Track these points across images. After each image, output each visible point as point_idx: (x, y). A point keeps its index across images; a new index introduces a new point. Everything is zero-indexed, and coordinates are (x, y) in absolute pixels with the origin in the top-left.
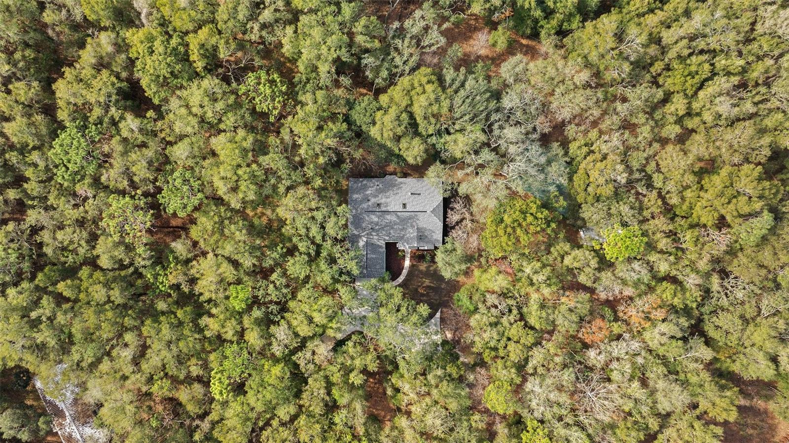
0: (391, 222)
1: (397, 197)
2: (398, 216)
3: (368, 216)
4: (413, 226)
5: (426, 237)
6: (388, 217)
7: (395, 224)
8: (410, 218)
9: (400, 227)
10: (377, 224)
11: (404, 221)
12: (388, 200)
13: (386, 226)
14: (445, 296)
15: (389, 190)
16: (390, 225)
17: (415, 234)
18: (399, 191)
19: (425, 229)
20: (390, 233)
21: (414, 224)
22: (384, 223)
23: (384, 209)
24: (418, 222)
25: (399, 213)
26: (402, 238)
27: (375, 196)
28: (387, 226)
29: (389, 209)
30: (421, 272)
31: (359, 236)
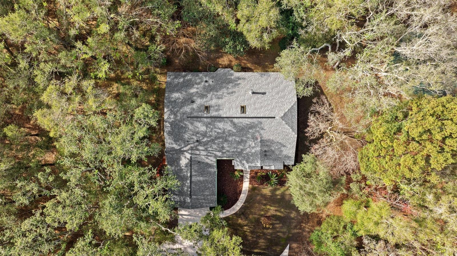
0: (224, 132)
1: (233, 97)
2: (234, 124)
3: (192, 124)
4: (254, 138)
5: (273, 152)
6: (221, 125)
7: (230, 135)
8: (252, 126)
9: (237, 139)
10: (204, 135)
11: (242, 131)
12: (220, 101)
13: (217, 138)
14: (295, 227)
15: (221, 88)
16: (223, 137)
17: (258, 149)
18: (236, 89)
19: (272, 142)
20: (223, 148)
21: (257, 134)
22: (214, 134)
23: (214, 114)
24: (262, 132)
25: (235, 120)
26: (240, 153)
27: (202, 96)
28: (219, 138)
29: (222, 113)
30: (264, 196)
31: (181, 152)
